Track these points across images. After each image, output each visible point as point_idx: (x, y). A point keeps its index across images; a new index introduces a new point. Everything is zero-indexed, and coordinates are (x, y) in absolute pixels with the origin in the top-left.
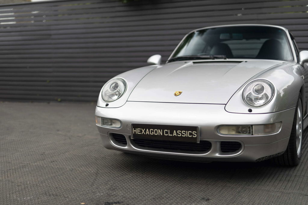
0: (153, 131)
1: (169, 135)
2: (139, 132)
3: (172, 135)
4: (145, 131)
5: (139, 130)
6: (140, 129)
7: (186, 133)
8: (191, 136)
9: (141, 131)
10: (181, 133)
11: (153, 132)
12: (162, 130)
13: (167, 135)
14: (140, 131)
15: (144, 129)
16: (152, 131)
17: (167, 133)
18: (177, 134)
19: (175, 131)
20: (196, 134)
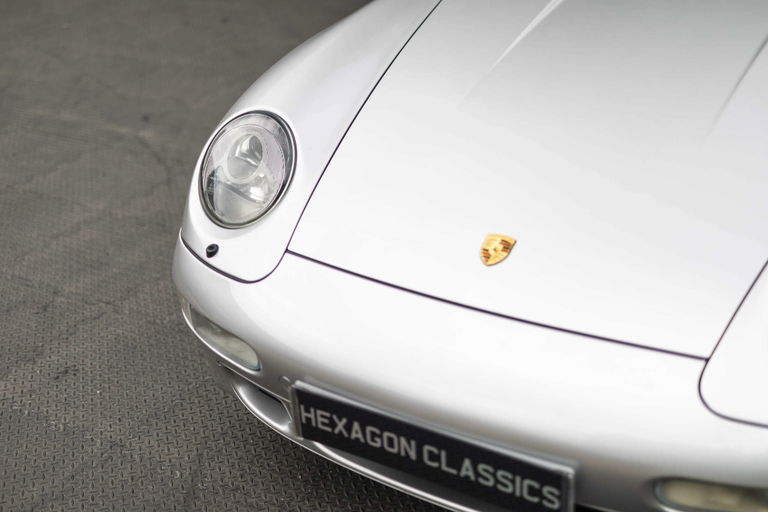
0: (381, 437)
1: (445, 468)
2: (323, 424)
3: (454, 472)
4: (348, 427)
5: (323, 416)
6: (328, 415)
7: (513, 482)
8: (536, 500)
9: (333, 425)
10: (494, 475)
11: (378, 440)
12: (413, 443)
13: (435, 465)
14: (326, 421)
15: (344, 421)
16: (373, 435)
17: (434, 457)
18: (477, 474)
19: (467, 463)
20: (559, 497)
